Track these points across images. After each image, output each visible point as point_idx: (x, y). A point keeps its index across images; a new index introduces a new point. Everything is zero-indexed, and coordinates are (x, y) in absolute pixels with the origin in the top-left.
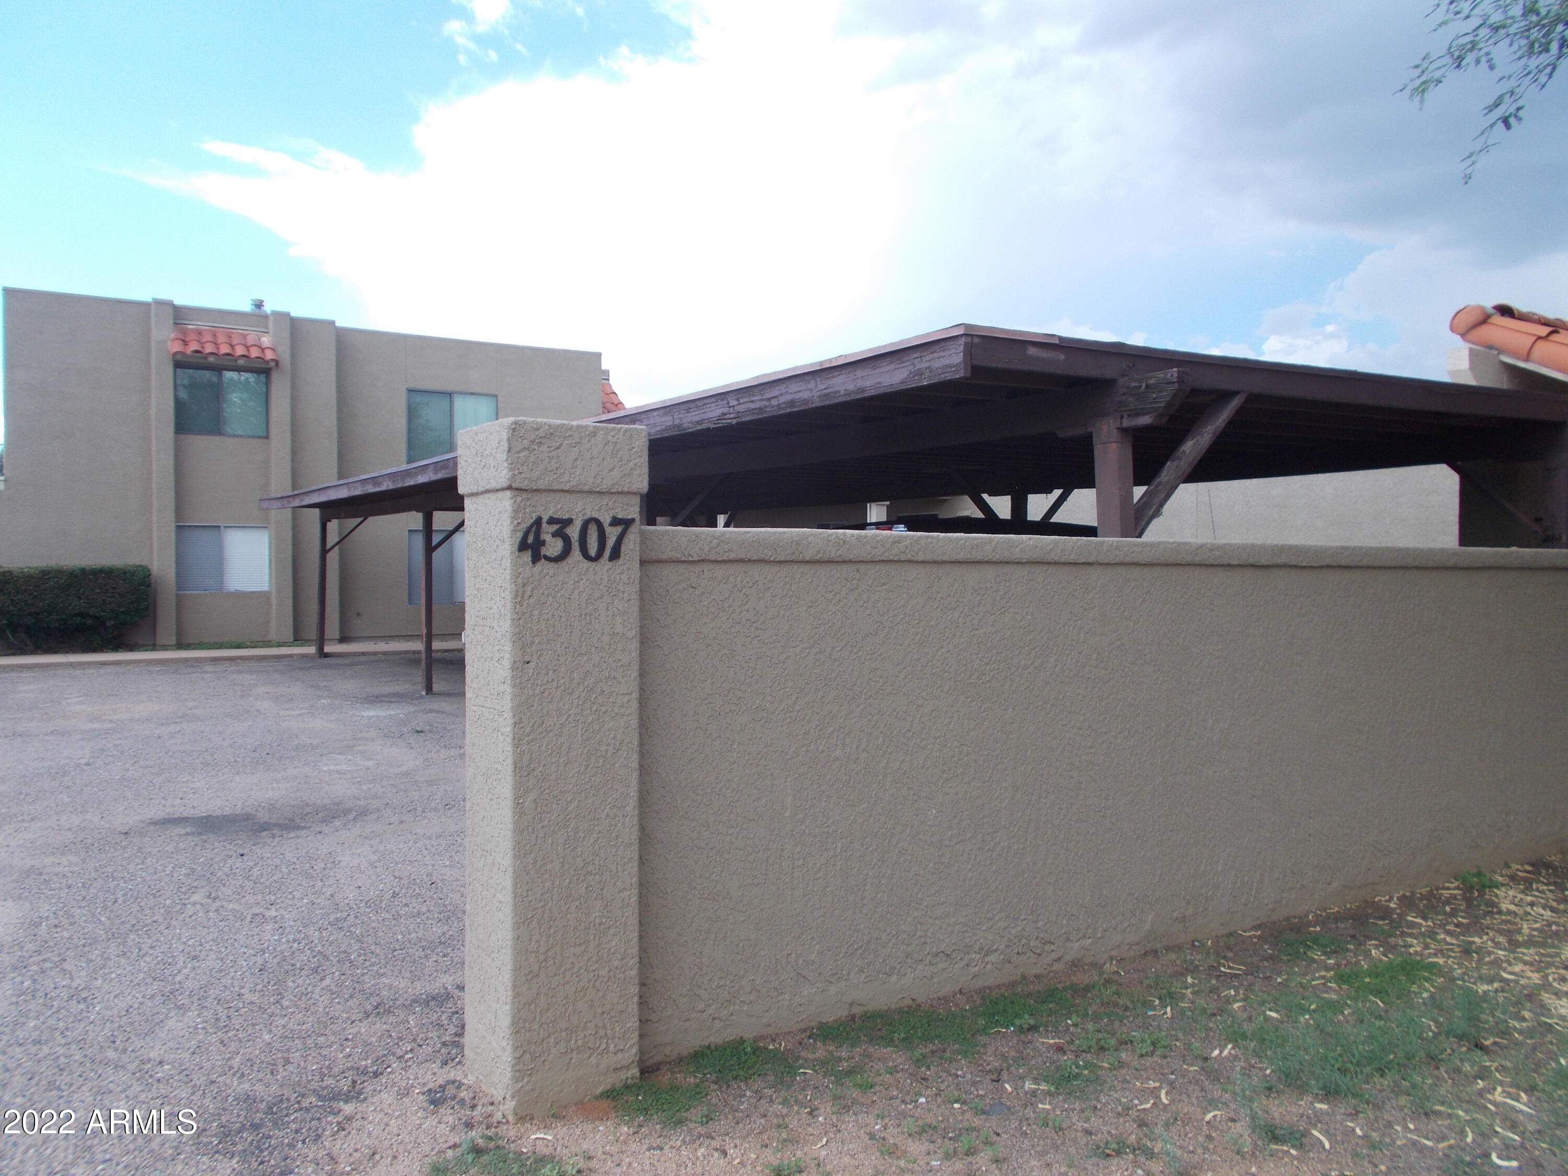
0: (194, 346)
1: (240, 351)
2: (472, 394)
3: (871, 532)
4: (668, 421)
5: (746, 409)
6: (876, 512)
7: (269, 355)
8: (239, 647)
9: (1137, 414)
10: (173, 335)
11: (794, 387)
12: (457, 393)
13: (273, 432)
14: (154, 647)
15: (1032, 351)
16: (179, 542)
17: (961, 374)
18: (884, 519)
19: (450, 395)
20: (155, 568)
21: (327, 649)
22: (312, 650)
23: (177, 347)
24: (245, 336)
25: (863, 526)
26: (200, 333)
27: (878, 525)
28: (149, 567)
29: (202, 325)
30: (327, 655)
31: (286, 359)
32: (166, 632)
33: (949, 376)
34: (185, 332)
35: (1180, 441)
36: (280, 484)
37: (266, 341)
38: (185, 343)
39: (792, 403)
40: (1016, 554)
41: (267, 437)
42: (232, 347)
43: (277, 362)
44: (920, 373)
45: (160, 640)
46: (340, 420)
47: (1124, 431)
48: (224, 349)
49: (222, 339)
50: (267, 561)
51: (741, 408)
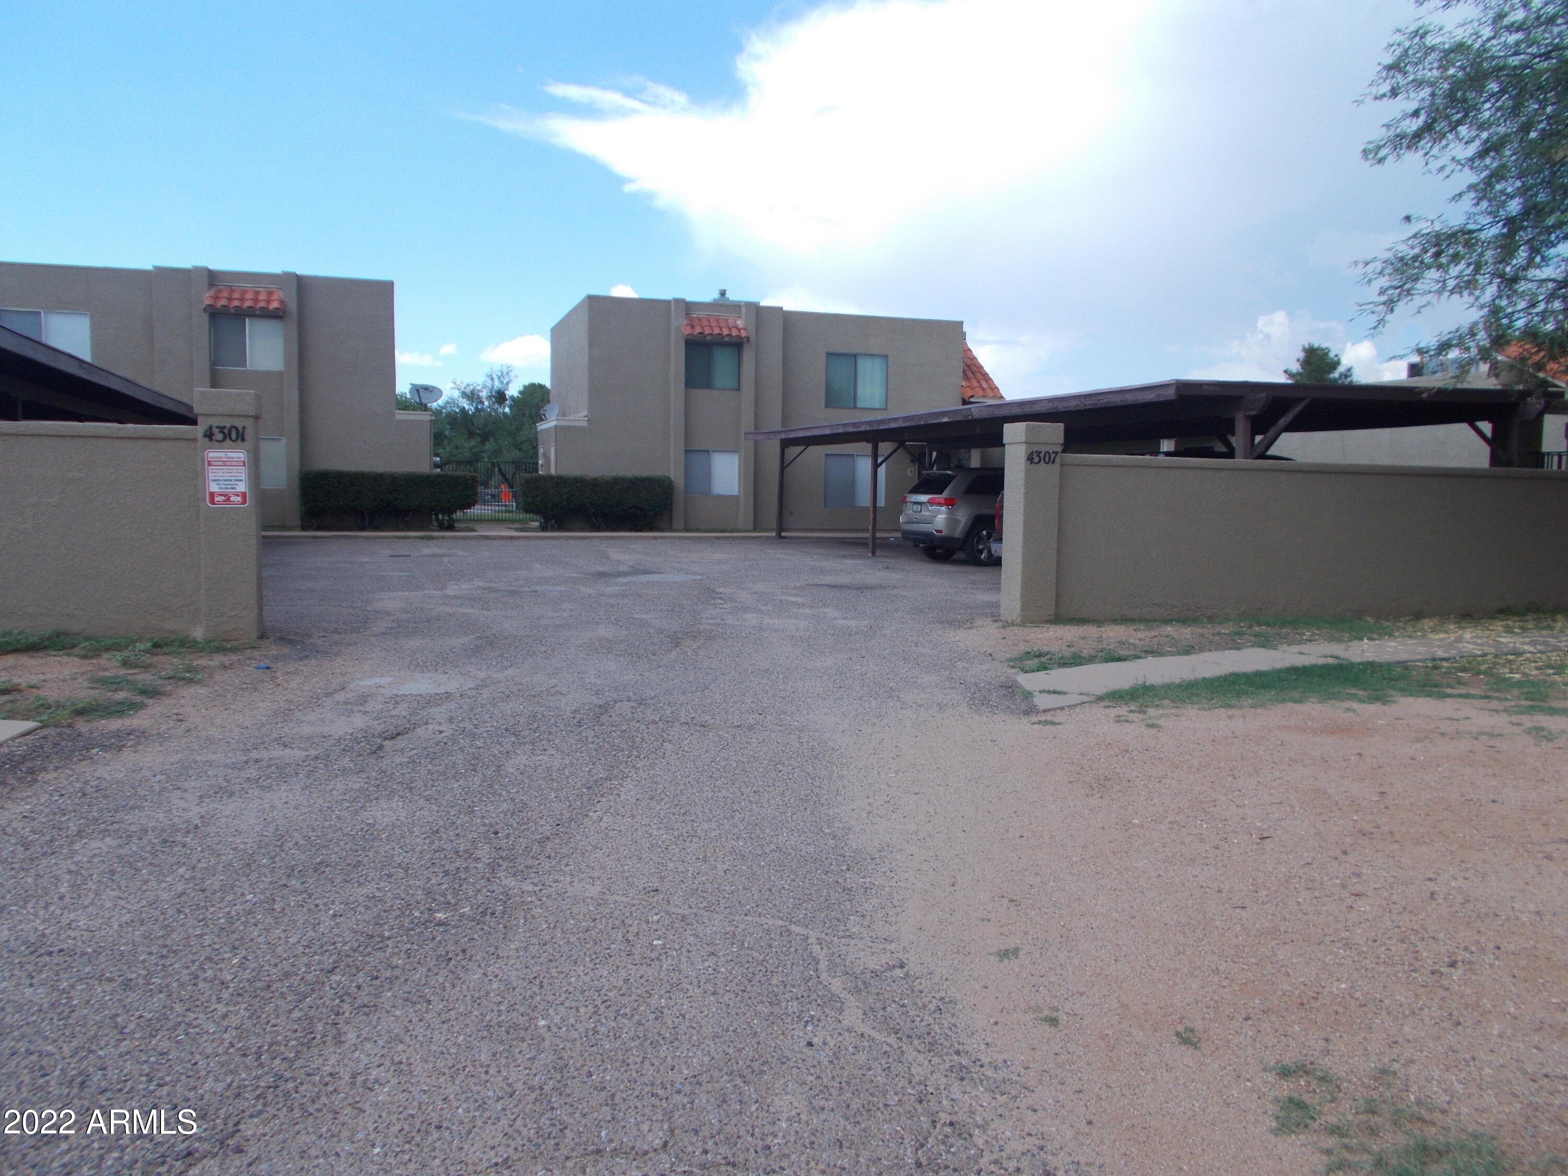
0: (698, 330)
1: (725, 332)
2: (870, 355)
3: (1161, 457)
4: (1051, 405)
5: (1088, 404)
6: (1167, 445)
7: (744, 334)
8: (723, 531)
9: (1251, 410)
10: (685, 323)
11: (1110, 396)
12: (861, 355)
13: (744, 386)
14: (671, 529)
15: (1206, 387)
16: (686, 460)
17: (1173, 398)
18: (1172, 449)
19: (855, 356)
20: (672, 476)
21: (783, 534)
22: (774, 534)
23: (688, 331)
24: (727, 320)
25: (1156, 453)
26: (700, 320)
27: (1168, 454)
28: (669, 479)
29: (702, 314)
30: (783, 538)
31: (753, 337)
32: (678, 522)
33: (1169, 398)
34: (691, 319)
35: (1279, 419)
36: (747, 423)
37: (740, 323)
38: (693, 327)
39: (1109, 402)
40: (1190, 465)
41: (738, 389)
42: (721, 329)
43: (748, 339)
44: (1159, 396)
45: (675, 525)
46: (784, 376)
47: (1247, 417)
48: (716, 331)
49: (714, 324)
50: (737, 475)
51: (1086, 403)
